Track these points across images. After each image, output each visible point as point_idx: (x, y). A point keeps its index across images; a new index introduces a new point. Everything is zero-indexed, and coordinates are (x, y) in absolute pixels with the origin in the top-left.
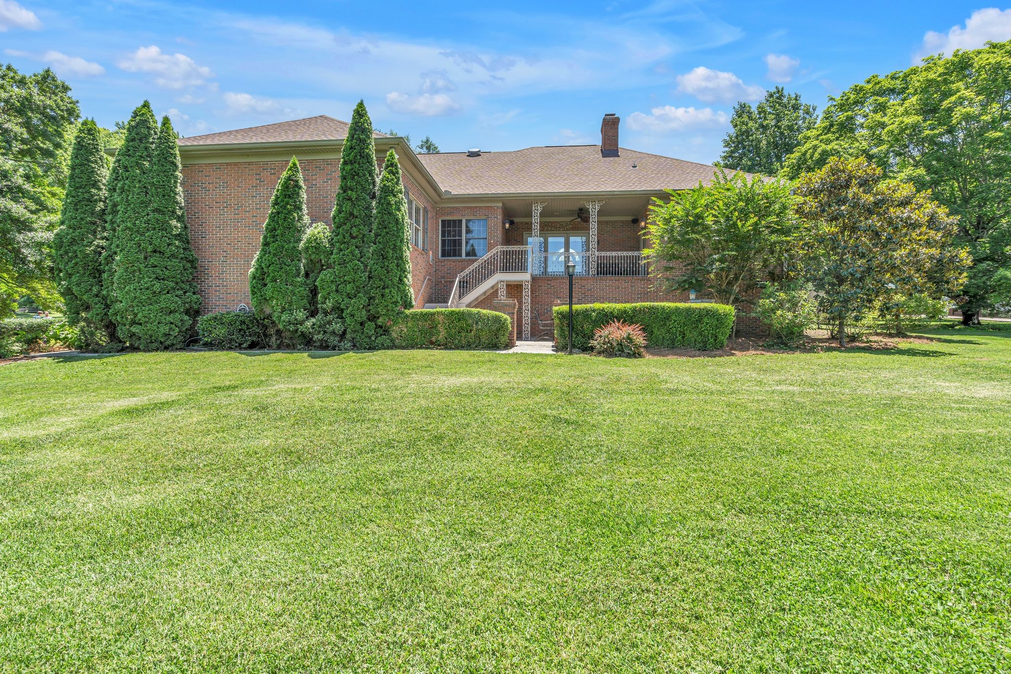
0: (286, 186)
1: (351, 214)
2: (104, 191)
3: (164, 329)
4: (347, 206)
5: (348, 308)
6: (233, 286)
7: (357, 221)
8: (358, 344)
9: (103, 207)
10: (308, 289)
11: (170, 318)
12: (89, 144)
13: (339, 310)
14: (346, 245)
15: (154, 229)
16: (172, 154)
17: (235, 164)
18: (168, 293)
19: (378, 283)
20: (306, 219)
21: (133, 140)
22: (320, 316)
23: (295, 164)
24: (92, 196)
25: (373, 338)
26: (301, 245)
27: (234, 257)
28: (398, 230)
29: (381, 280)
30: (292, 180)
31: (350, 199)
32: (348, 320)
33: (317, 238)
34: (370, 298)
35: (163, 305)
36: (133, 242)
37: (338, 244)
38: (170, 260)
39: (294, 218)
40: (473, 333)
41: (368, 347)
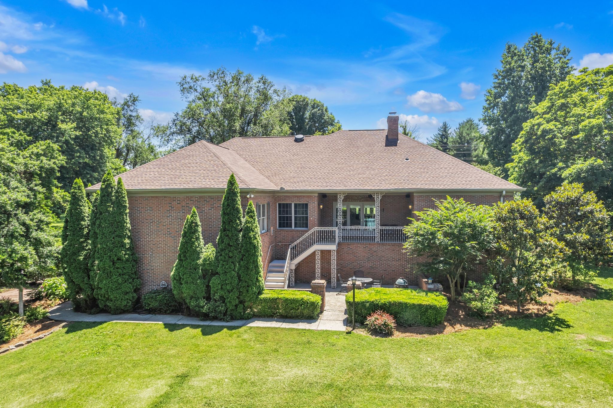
0: (190, 226)
1: (229, 244)
2: (87, 221)
3: (124, 303)
4: (226, 240)
5: (228, 298)
6: (157, 270)
7: (232, 248)
8: (234, 317)
9: (87, 231)
10: (205, 286)
11: (126, 297)
12: (79, 196)
13: (223, 299)
14: (226, 263)
15: (117, 247)
16: (124, 201)
17: (157, 197)
18: (125, 282)
19: (244, 284)
20: (202, 242)
21: (104, 196)
22: (212, 302)
23: (194, 212)
24: (82, 226)
25: (242, 314)
26: (200, 262)
27: (157, 252)
28: (255, 252)
29: (246, 282)
30: (194, 223)
31: (228, 236)
32: (228, 304)
33: (210, 258)
34: (240, 292)
35: (124, 290)
36: (106, 255)
37: (221, 262)
38: (126, 263)
39: (196, 245)
40: (299, 310)
41: (239, 318)
